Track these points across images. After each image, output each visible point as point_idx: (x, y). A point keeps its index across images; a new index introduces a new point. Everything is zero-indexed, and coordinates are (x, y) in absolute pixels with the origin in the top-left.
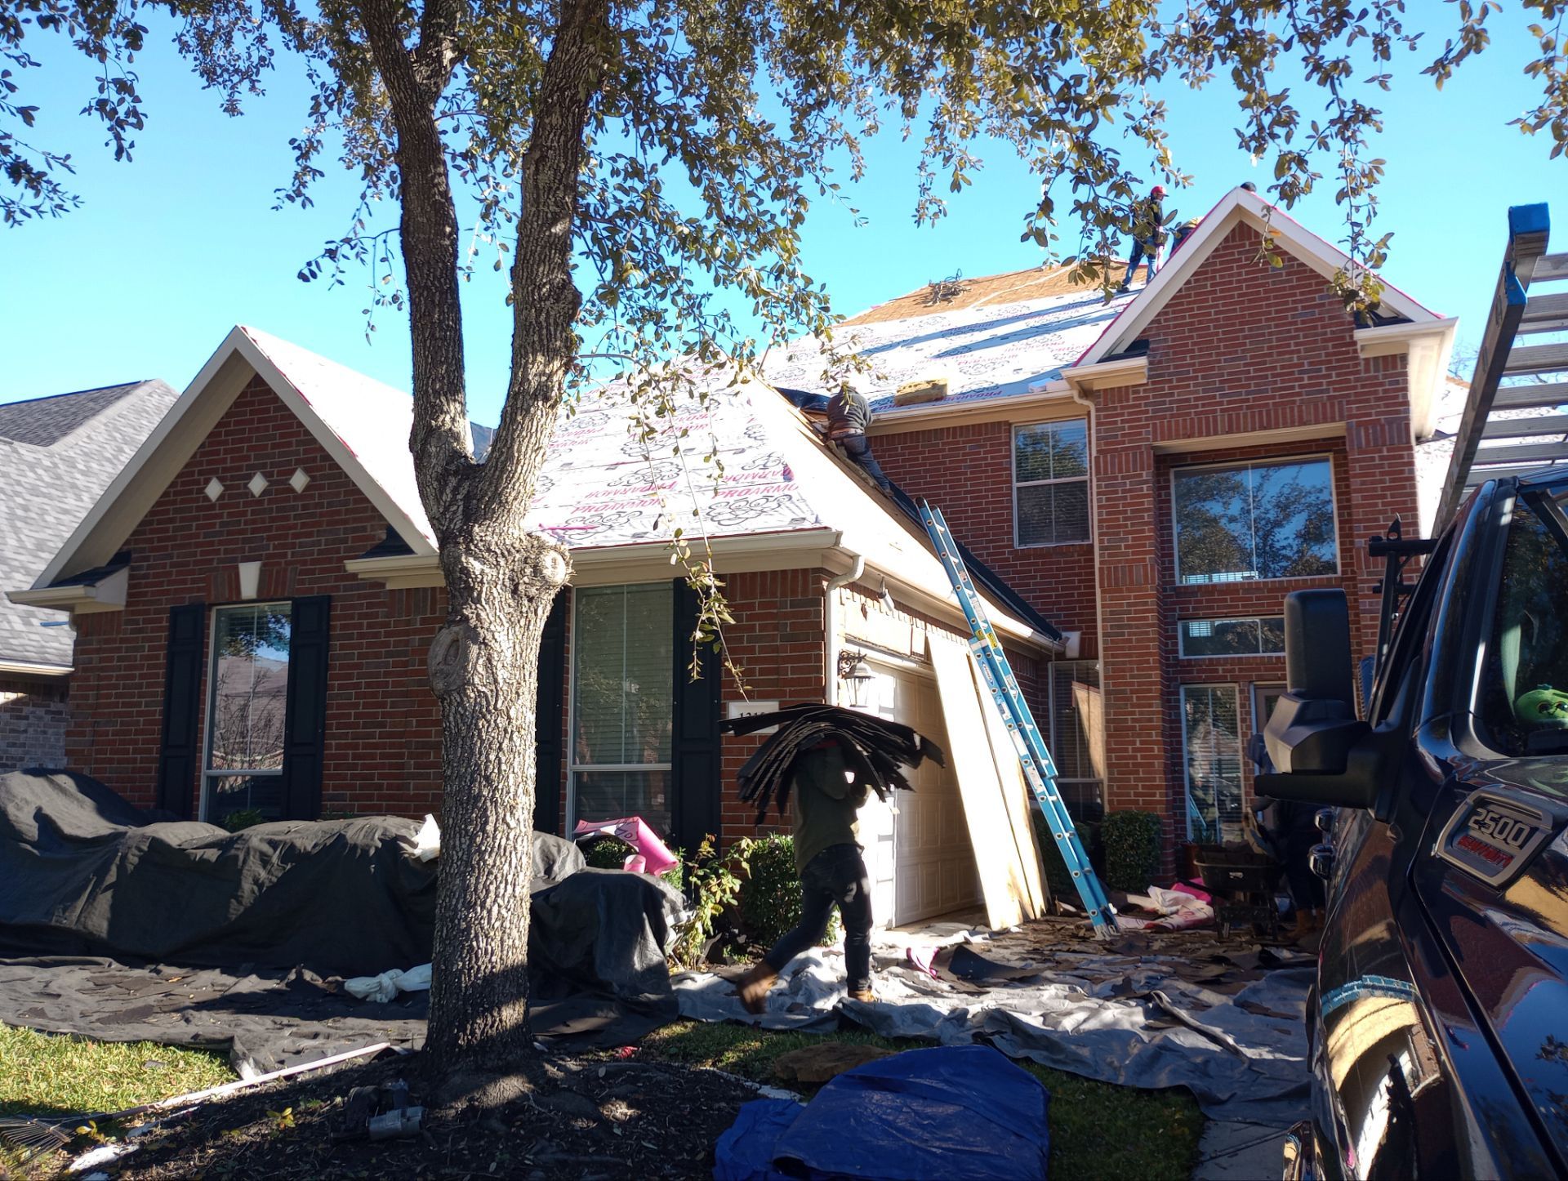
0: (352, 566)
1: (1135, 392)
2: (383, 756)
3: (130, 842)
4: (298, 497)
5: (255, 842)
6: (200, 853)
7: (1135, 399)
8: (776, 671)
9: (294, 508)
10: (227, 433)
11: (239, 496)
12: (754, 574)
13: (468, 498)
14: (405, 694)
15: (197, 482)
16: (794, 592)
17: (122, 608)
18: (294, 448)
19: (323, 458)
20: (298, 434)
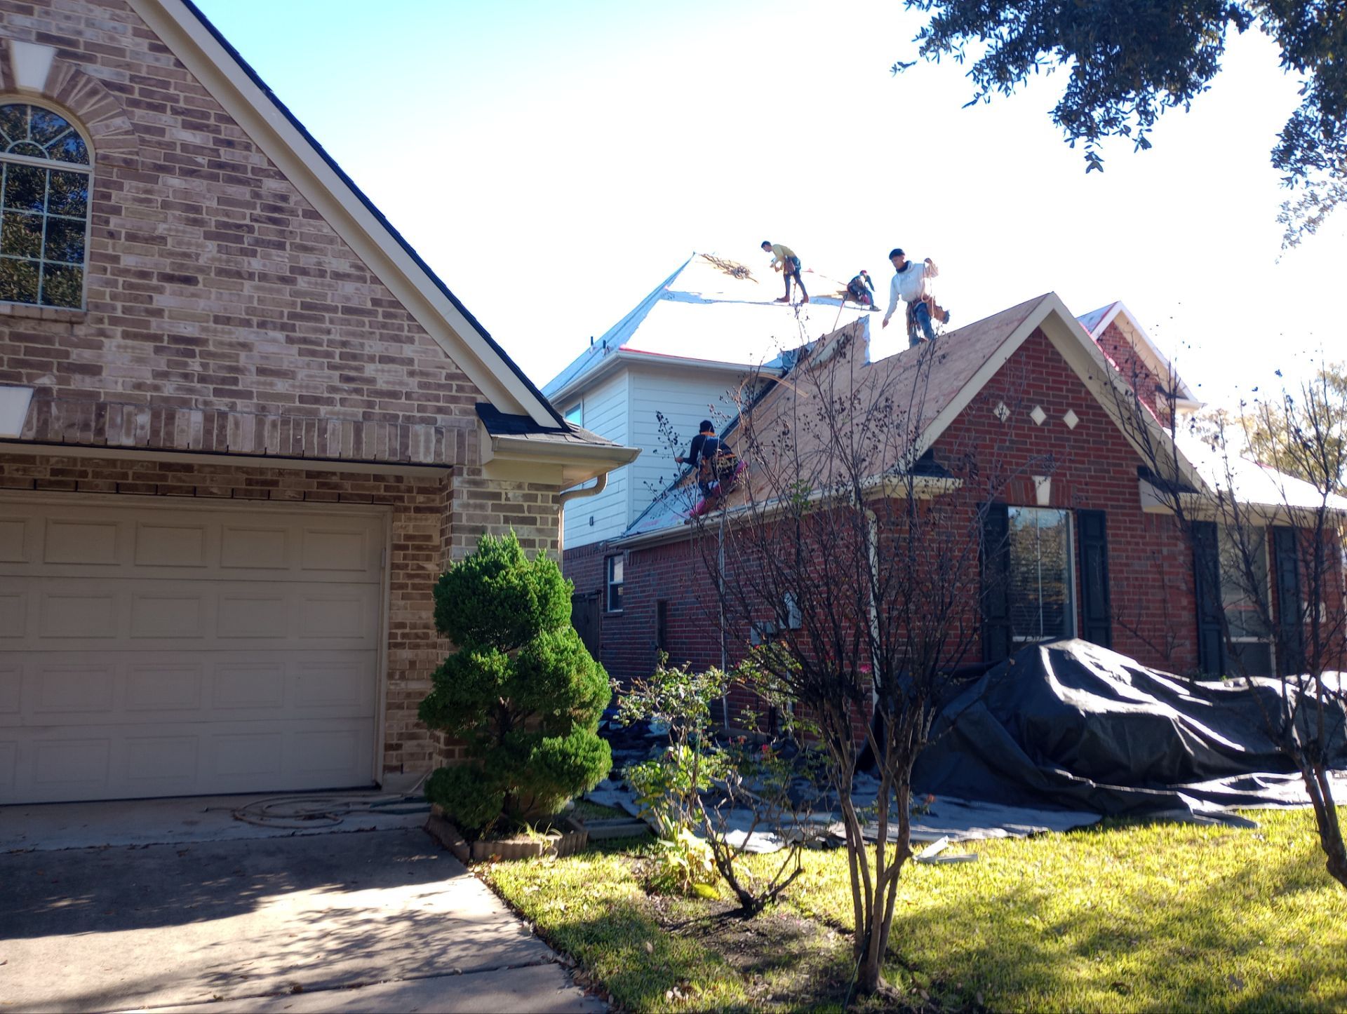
4: (1071, 432)
9: (1069, 440)
11: (1024, 421)
15: (988, 403)
18: (1064, 393)
19: (1087, 406)
20: (1066, 383)
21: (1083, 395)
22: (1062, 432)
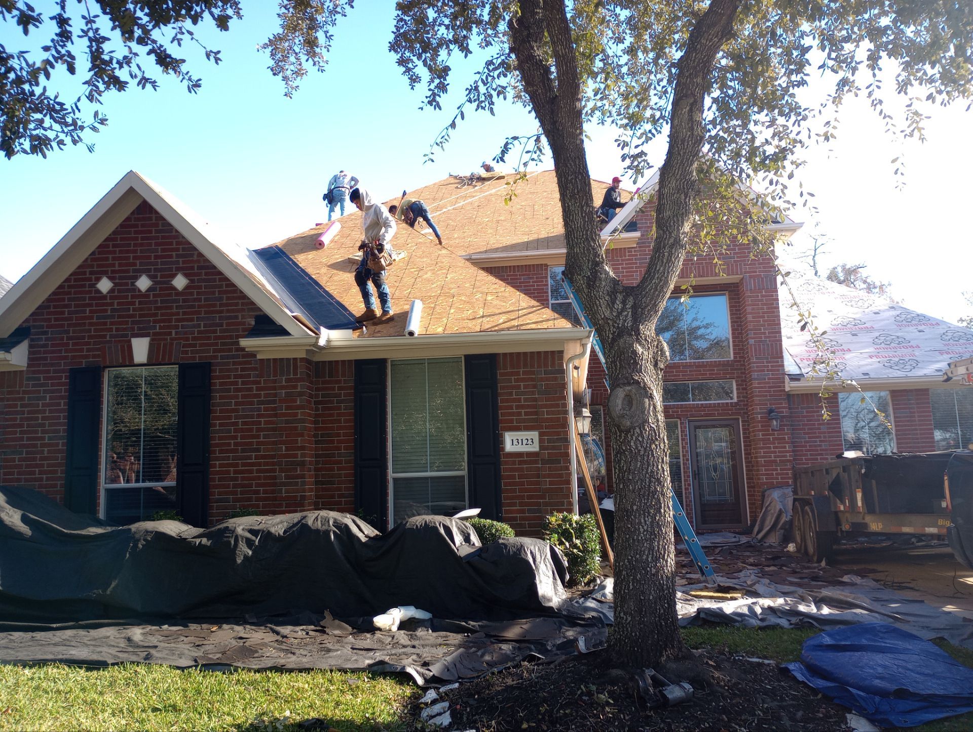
0: (245, 342)
1: (629, 252)
2: (258, 471)
3: (137, 536)
4: (178, 293)
5: (239, 531)
6: (198, 541)
7: (629, 256)
8: (536, 413)
9: (177, 301)
10: (114, 246)
11: (128, 290)
12: (519, 354)
13: (634, 307)
14: (274, 429)
15: (90, 280)
16: (546, 365)
17: (25, 369)
18: (174, 259)
19: (200, 268)
20: (178, 250)
21: (195, 258)
22: (170, 295)
